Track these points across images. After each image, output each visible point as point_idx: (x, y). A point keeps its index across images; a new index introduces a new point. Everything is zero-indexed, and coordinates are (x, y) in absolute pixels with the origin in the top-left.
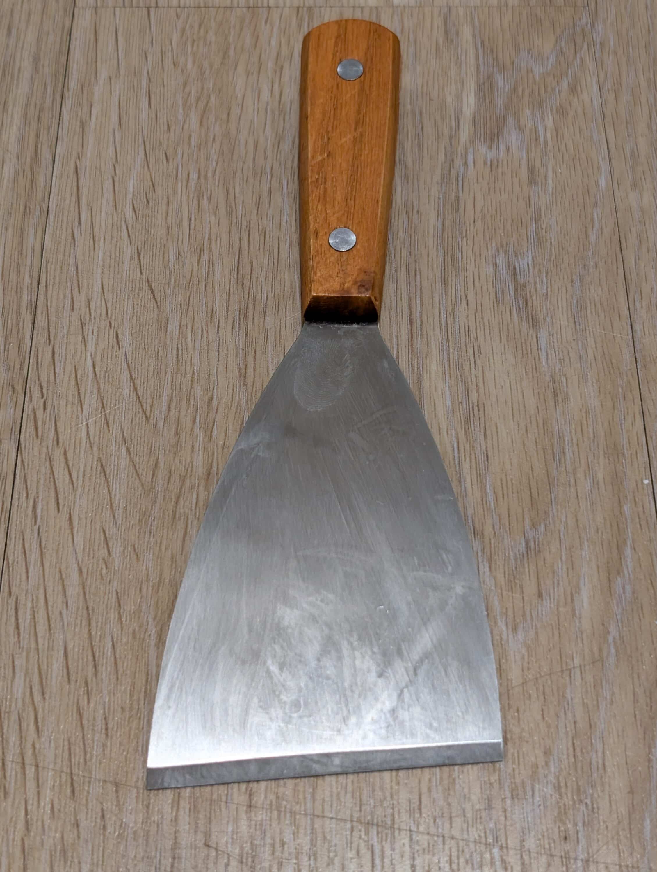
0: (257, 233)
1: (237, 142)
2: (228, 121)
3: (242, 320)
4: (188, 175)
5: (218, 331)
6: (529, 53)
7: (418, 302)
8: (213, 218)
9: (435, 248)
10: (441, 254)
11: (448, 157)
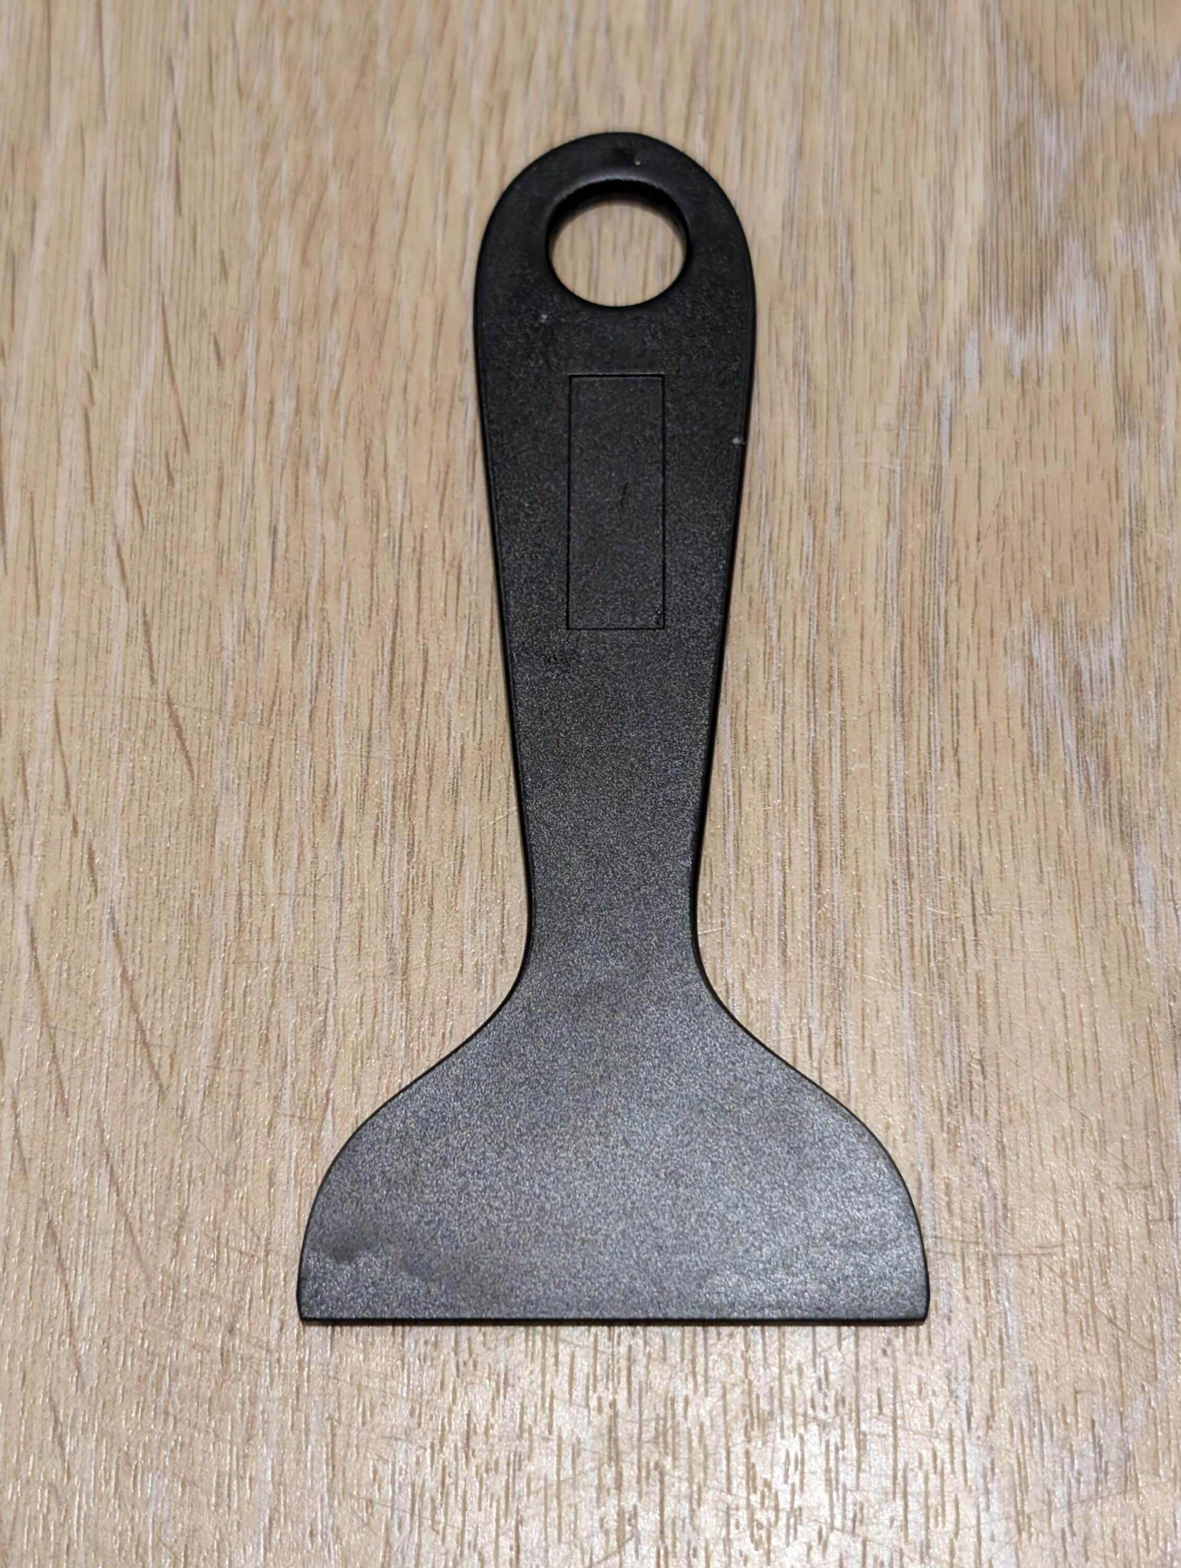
0: (440, 570)
1: (393, 312)
2: (370, 252)
3: (400, 812)
4: (272, 403)
5: (340, 844)
6: (1120, 61)
7: (836, 765)
8: (331, 524)
9: (880, 615)
10: (894, 631)
11: (916, 355)
